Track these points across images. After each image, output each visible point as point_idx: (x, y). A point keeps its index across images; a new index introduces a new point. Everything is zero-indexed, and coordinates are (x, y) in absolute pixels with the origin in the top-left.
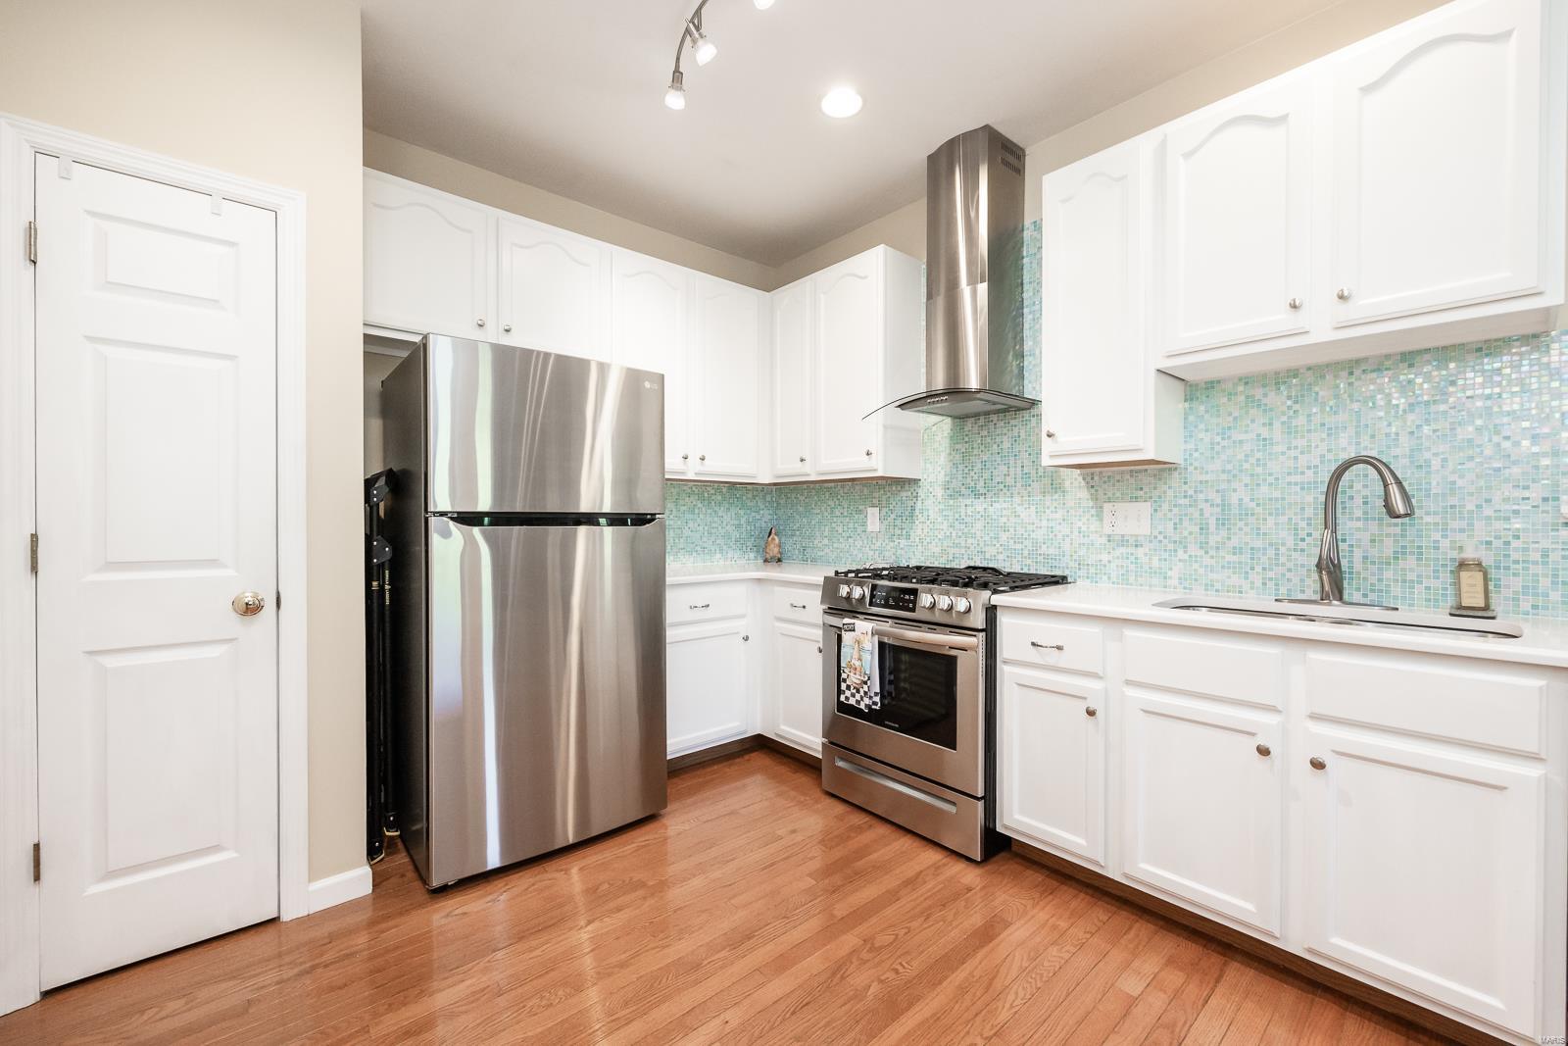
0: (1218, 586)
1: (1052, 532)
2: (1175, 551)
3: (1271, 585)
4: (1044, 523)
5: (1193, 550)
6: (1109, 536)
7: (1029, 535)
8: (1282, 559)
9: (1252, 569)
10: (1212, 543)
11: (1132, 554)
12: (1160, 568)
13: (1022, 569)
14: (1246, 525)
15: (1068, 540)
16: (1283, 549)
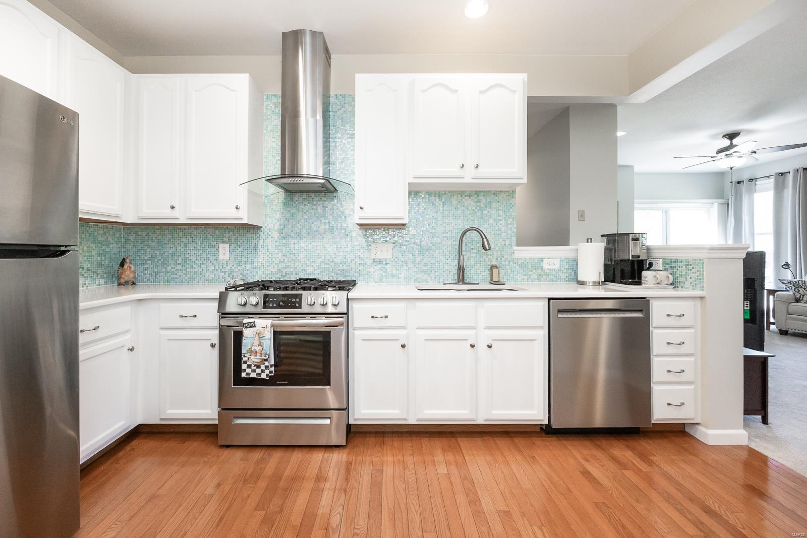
0: (419, 280)
1: (345, 258)
2: (403, 265)
3: (437, 278)
4: (341, 253)
5: (410, 265)
6: (374, 259)
7: (333, 260)
8: (441, 267)
9: (431, 272)
10: (417, 262)
11: (384, 268)
12: (396, 274)
13: (329, 278)
14: (429, 253)
15: (353, 262)
16: (441, 263)
